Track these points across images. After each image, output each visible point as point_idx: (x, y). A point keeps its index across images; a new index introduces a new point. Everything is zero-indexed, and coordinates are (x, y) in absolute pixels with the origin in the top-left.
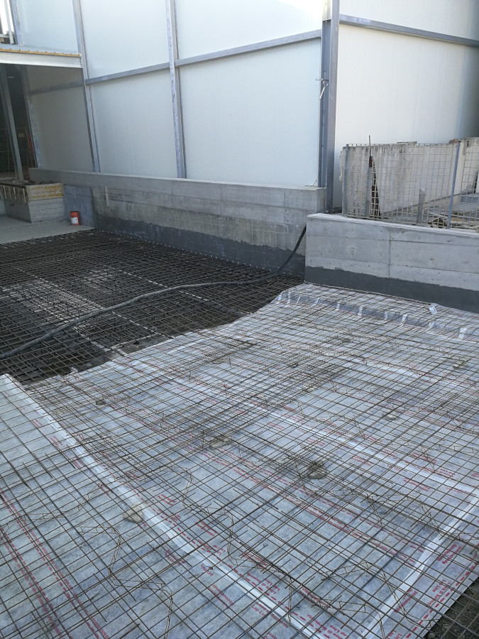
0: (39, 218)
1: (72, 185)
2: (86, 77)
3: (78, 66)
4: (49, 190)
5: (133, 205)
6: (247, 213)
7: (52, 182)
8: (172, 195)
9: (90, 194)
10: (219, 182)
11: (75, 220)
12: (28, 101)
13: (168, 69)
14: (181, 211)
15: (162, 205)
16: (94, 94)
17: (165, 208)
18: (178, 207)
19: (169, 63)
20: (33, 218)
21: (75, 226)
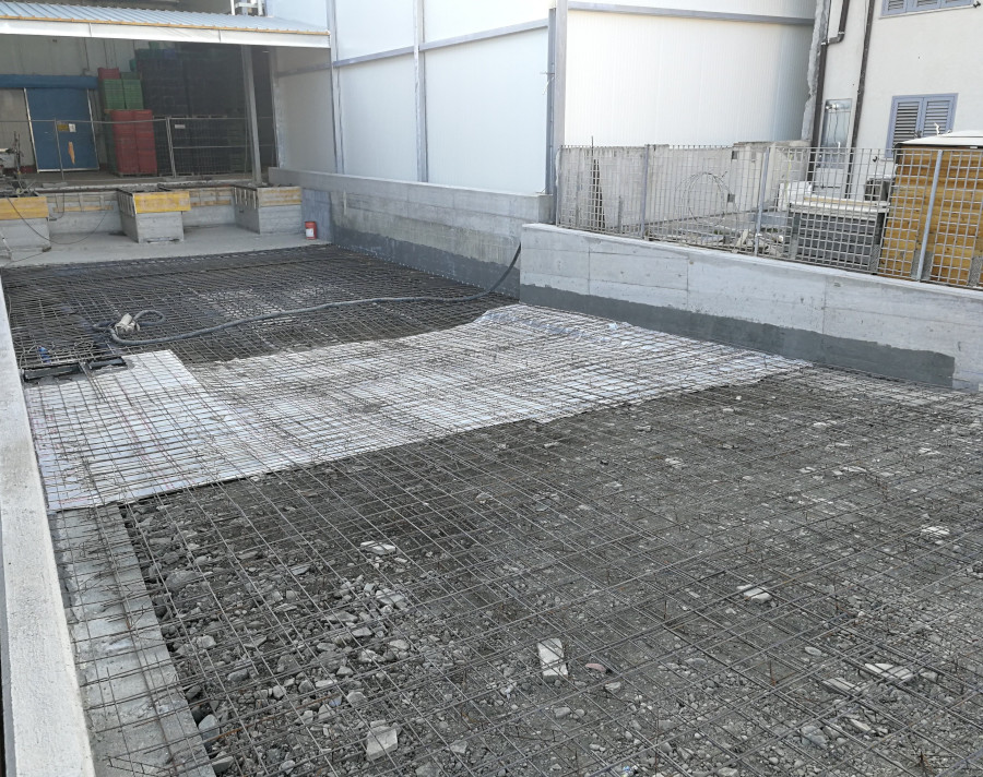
0: (269, 228)
1: (311, 189)
2: (334, 59)
3: (326, 46)
4: (284, 194)
5: (370, 214)
6: (477, 223)
7: (290, 185)
8: (408, 202)
9: (328, 201)
10: (452, 187)
11: (310, 232)
12: (274, 85)
13: (413, 53)
14: (416, 221)
15: (398, 214)
16: (341, 79)
17: (401, 218)
18: (413, 217)
19: (413, 47)
20: (261, 229)
21: (310, 238)
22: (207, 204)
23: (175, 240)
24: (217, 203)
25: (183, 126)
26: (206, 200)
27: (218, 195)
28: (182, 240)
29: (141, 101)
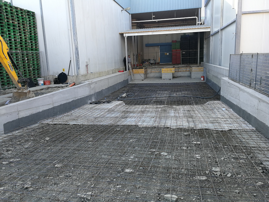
0: (194, 77)
4: (199, 69)
5: (210, 74)
9: (206, 71)
11: (202, 79)
16: (213, 39)
19: (219, 29)
20: (192, 77)
21: (202, 80)
22: (183, 71)
23: (170, 79)
24: (186, 71)
25: (185, 53)
26: (183, 70)
27: (186, 69)
28: (172, 79)
29: (179, 47)
